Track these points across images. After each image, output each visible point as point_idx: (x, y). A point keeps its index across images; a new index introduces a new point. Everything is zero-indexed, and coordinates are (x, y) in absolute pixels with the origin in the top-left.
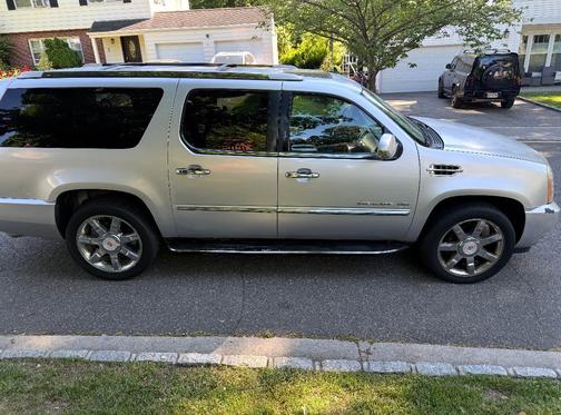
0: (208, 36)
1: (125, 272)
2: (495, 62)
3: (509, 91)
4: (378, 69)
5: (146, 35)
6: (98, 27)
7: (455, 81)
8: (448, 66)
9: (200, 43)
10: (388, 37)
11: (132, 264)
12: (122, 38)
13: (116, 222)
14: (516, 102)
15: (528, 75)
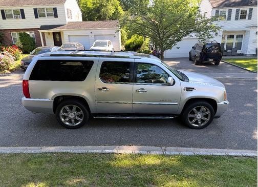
0: (91, 33)
1: (77, 126)
2: (212, 47)
3: (217, 58)
4: (165, 50)
5: (64, 32)
6: (43, 28)
7: (196, 53)
8: (193, 47)
9: (88, 36)
10: (168, 37)
11: (79, 123)
12: (53, 33)
13: (75, 107)
14: (220, 63)
15: (226, 51)
